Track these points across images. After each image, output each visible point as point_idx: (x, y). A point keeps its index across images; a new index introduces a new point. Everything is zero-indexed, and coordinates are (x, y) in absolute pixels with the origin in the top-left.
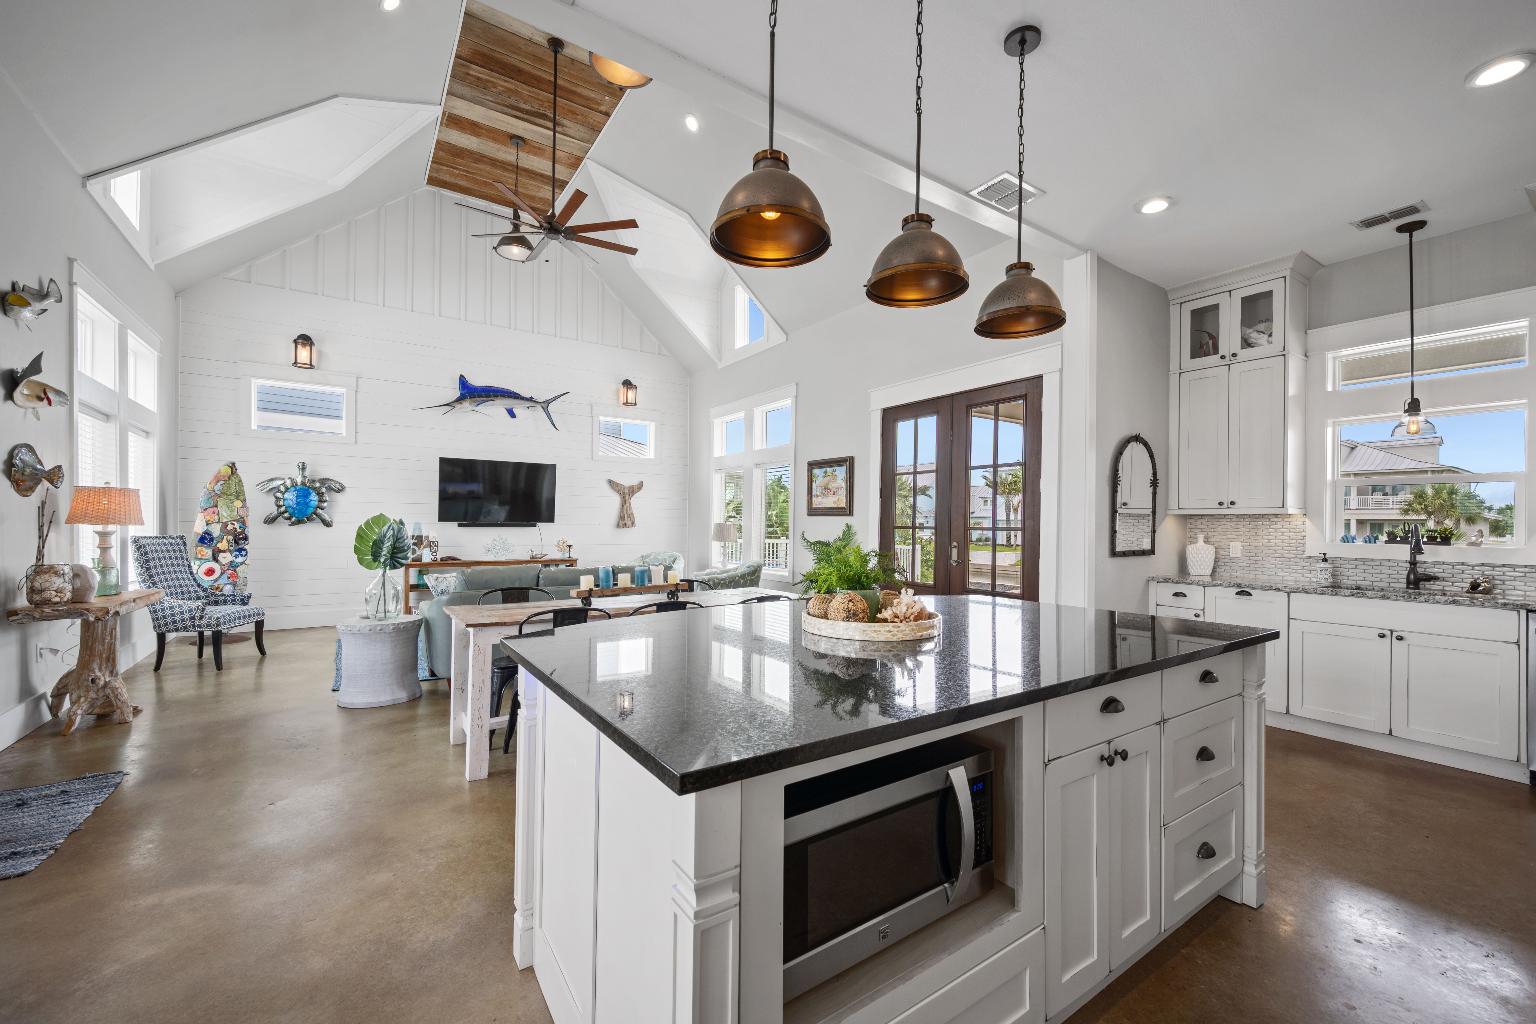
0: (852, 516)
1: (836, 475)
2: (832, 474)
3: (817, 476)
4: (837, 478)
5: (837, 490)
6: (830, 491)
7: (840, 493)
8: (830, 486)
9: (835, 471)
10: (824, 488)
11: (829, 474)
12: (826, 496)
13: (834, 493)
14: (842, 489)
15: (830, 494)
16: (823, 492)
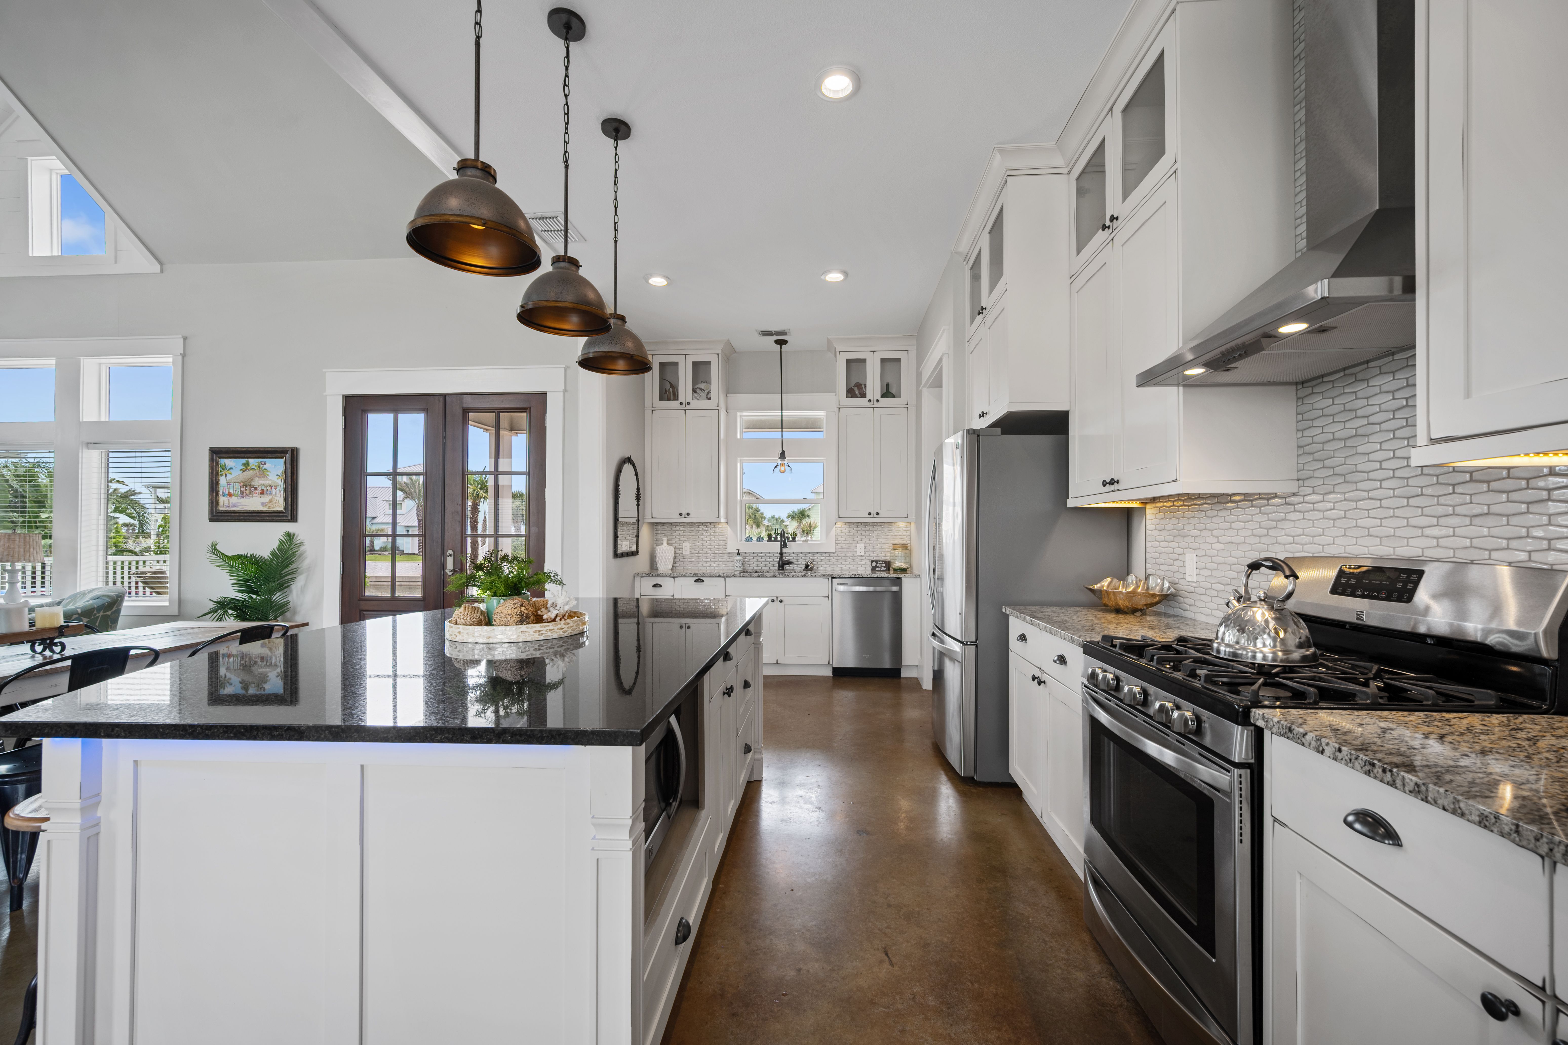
0: (296, 521)
1: (265, 469)
2: (259, 467)
3: (228, 468)
4: (269, 473)
5: (269, 488)
6: (256, 489)
7: (274, 493)
8: (255, 483)
9: (265, 464)
10: (243, 485)
11: (253, 467)
12: (247, 496)
13: (262, 493)
14: (278, 488)
15: (256, 493)
16: (241, 490)
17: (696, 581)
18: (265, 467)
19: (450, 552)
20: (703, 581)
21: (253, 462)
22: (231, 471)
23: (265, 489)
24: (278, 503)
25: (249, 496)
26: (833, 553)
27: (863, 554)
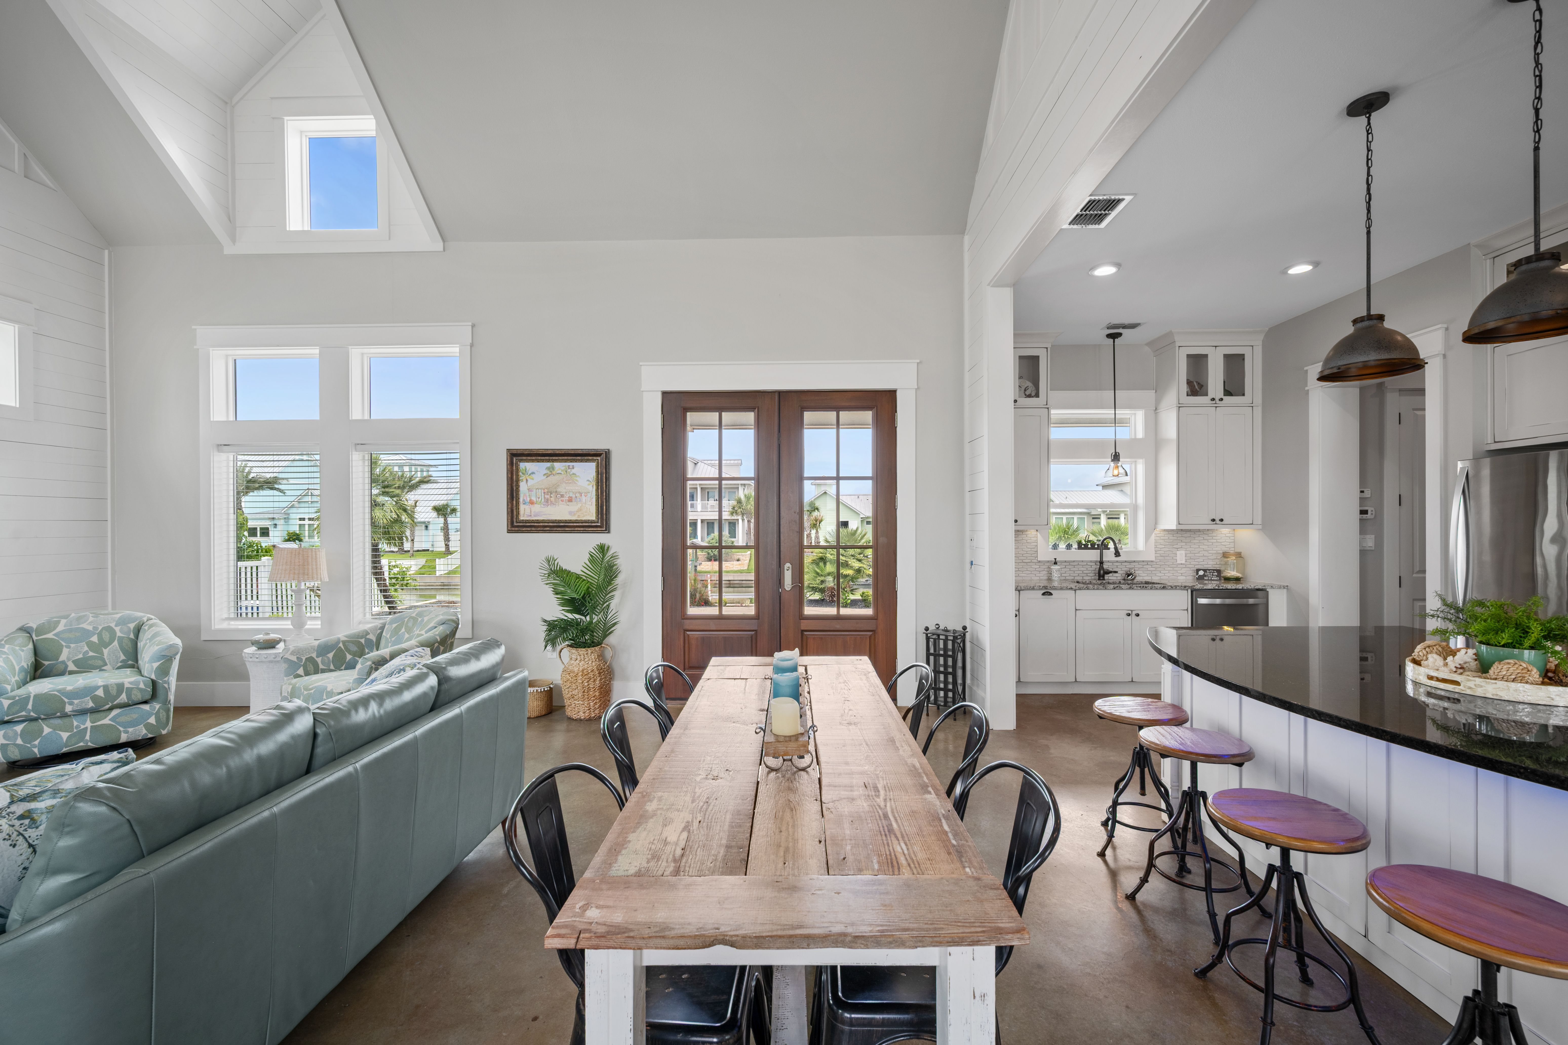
0: (609, 532)
1: (574, 474)
2: (566, 472)
3: (530, 473)
4: (578, 479)
5: (578, 495)
6: (562, 496)
7: (584, 501)
8: (562, 489)
9: (573, 468)
10: (548, 492)
11: (560, 472)
12: (552, 503)
13: (570, 500)
14: (589, 495)
15: (562, 501)
16: (544, 498)
17: (1044, 594)
18: (574, 471)
19: (788, 565)
20: (1051, 594)
21: (559, 466)
22: (533, 476)
23: (574, 496)
24: (590, 513)
25: (554, 504)
26: (1152, 561)
27: (1183, 562)
